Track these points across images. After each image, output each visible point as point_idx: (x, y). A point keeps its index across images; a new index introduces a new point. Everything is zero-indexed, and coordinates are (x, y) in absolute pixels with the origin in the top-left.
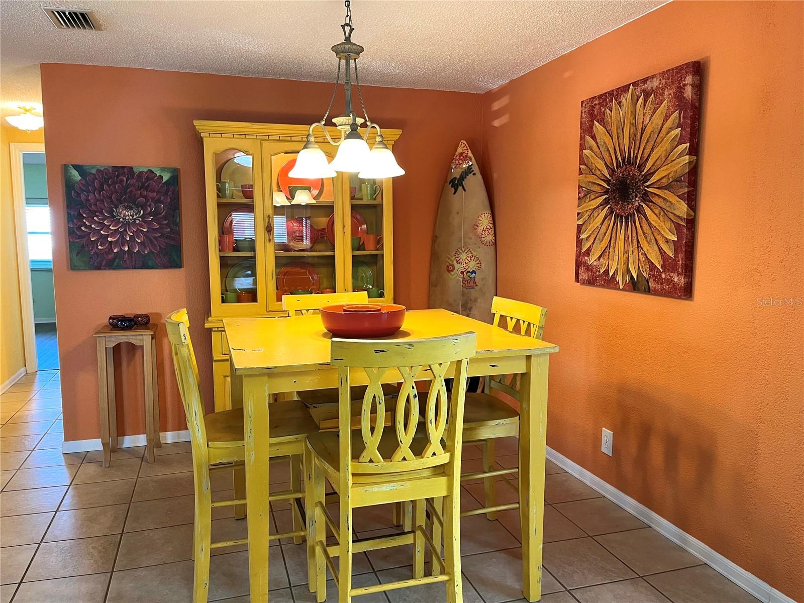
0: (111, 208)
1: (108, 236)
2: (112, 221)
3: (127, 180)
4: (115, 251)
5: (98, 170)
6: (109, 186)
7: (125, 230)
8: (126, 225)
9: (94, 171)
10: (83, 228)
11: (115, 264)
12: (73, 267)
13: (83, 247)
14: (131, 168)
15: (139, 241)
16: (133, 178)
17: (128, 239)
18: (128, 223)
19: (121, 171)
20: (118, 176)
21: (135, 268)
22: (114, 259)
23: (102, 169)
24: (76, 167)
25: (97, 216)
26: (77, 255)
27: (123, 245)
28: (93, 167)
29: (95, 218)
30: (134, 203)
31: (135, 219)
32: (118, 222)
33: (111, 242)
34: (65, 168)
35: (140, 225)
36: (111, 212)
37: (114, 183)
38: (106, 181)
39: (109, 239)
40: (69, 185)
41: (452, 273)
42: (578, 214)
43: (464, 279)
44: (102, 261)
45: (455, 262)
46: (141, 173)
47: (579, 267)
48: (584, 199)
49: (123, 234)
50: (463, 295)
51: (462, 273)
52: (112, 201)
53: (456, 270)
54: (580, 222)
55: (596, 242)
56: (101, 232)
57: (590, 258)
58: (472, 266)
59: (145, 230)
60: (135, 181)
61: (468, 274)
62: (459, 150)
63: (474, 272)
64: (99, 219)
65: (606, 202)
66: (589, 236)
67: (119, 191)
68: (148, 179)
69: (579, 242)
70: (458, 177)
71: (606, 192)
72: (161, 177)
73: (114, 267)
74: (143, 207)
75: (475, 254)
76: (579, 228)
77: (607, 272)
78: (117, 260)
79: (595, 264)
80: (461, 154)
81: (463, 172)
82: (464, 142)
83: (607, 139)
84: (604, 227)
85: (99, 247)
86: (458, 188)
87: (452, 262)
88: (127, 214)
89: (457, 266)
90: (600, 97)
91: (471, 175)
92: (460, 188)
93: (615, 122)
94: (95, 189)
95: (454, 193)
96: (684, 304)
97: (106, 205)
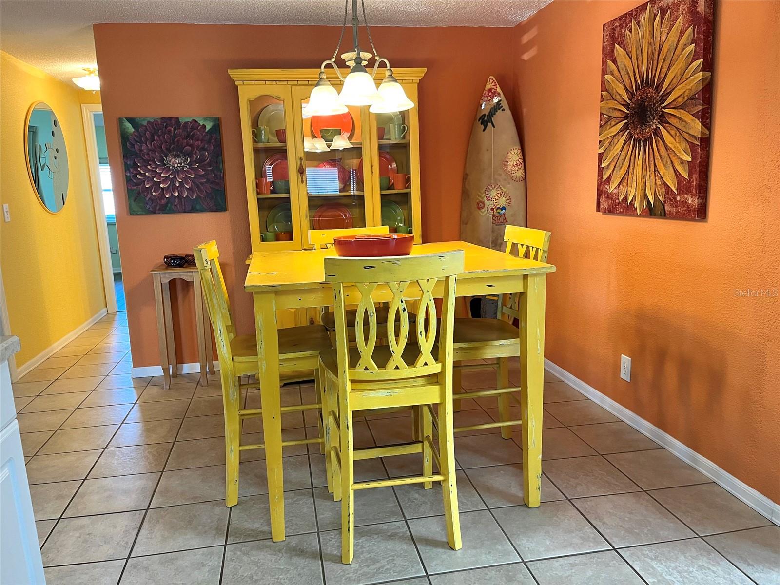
0: (162, 157)
1: (160, 183)
2: (163, 170)
3: (175, 130)
4: (167, 196)
5: (149, 122)
6: (159, 136)
7: (175, 177)
8: (176, 172)
9: (145, 123)
10: (138, 176)
11: (168, 209)
12: (132, 212)
13: (139, 193)
14: (178, 119)
15: (187, 187)
16: (179, 128)
17: (178, 185)
18: (177, 171)
19: (168, 122)
20: (166, 127)
21: (185, 211)
22: (167, 204)
23: (152, 121)
24: (131, 120)
25: (150, 165)
26: (134, 201)
27: (174, 191)
28: (144, 119)
29: (149, 167)
30: (181, 152)
31: (183, 167)
32: (169, 169)
33: (163, 189)
34: (120, 121)
35: (187, 172)
36: (162, 161)
37: (163, 133)
38: (156, 132)
39: (162, 186)
40: (124, 137)
41: (483, 210)
42: (600, 142)
44: (156, 206)
45: (485, 199)
46: (187, 123)
47: (600, 197)
48: (605, 126)
49: (173, 181)
50: (493, 232)
52: (162, 150)
53: (486, 208)
54: (601, 151)
55: (616, 169)
56: (155, 179)
57: (611, 186)
58: (502, 202)
59: (192, 176)
60: (181, 131)
62: (488, 87)
63: (503, 208)
64: (151, 167)
65: (626, 127)
66: (610, 164)
67: (168, 141)
68: (192, 129)
69: (601, 171)
70: (487, 114)
71: (625, 118)
72: (204, 126)
73: (166, 211)
74: (190, 155)
75: (504, 190)
76: (601, 156)
77: (625, 199)
78: (169, 205)
79: (614, 191)
80: (490, 90)
81: (492, 108)
82: (492, 77)
83: (627, 62)
84: (623, 153)
85: (153, 193)
86: (487, 124)
87: (483, 198)
88: (175, 162)
89: (487, 203)
90: (620, 18)
91: (500, 111)
92: (490, 125)
93: (635, 43)
94: (147, 140)
95: (484, 130)
96: (698, 226)
97: (157, 154)
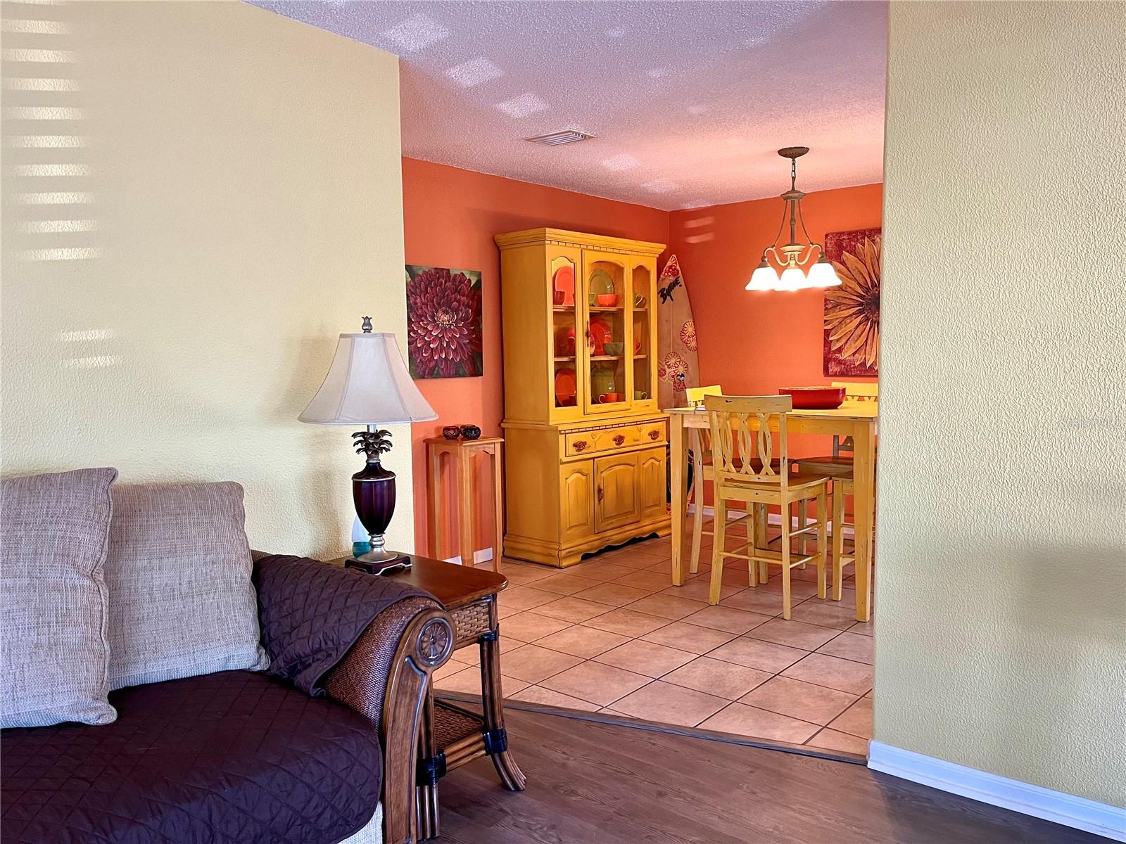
0: (433, 313)
1: (430, 343)
2: (434, 327)
3: (445, 283)
4: (436, 358)
5: (424, 272)
6: (432, 288)
7: (443, 336)
8: (444, 330)
9: (420, 272)
10: (411, 333)
11: (435, 372)
13: (411, 354)
14: (449, 270)
15: (453, 348)
16: (449, 281)
17: (445, 345)
19: (441, 273)
20: (439, 279)
21: (450, 376)
22: (434, 367)
23: (427, 270)
24: (408, 268)
25: (422, 321)
27: (441, 352)
28: (421, 268)
29: (421, 323)
30: (450, 308)
31: (450, 325)
32: (438, 327)
33: (432, 349)
35: (454, 331)
36: (433, 317)
37: (436, 285)
38: (430, 283)
39: (432, 346)
41: (664, 377)
42: (825, 321)
43: (675, 382)
44: (426, 369)
45: (666, 366)
46: (456, 275)
47: (828, 362)
48: (831, 311)
49: (441, 339)
50: (675, 397)
51: (673, 376)
52: (434, 305)
53: (667, 374)
54: (829, 327)
55: (849, 342)
56: (426, 338)
58: (681, 370)
59: (458, 336)
60: (450, 283)
61: (679, 377)
62: (669, 263)
63: (683, 375)
64: (424, 324)
65: (861, 312)
66: (841, 338)
67: (439, 294)
68: (461, 282)
69: (827, 343)
70: (667, 288)
71: (861, 304)
72: (470, 281)
73: (434, 376)
74: (456, 311)
75: (683, 358)
76: (827, 333)
77: (864, 364)
78: (437, 369)
79: (849, 358)
80: (670, 267)
81: (671, 283)
82: (675, 256)
83: (860, 266)
84: (858, 331)
85: (424, 355)
86: (666, 297)
87: (664, 366)
88: (444, 318)
89: (668, 370)
90: (850, 233)
91: (677, 286)
92: (668, 298)
93: (869, 254)
94: (421, 292)
95: (663, 303)
97: (429, 309)
